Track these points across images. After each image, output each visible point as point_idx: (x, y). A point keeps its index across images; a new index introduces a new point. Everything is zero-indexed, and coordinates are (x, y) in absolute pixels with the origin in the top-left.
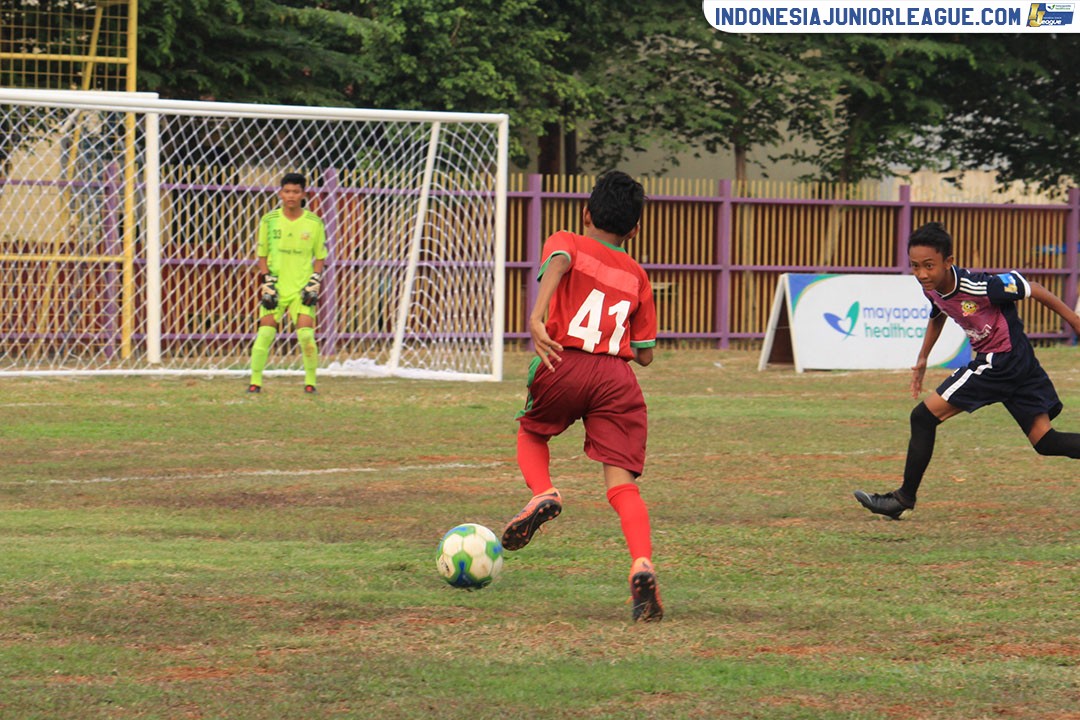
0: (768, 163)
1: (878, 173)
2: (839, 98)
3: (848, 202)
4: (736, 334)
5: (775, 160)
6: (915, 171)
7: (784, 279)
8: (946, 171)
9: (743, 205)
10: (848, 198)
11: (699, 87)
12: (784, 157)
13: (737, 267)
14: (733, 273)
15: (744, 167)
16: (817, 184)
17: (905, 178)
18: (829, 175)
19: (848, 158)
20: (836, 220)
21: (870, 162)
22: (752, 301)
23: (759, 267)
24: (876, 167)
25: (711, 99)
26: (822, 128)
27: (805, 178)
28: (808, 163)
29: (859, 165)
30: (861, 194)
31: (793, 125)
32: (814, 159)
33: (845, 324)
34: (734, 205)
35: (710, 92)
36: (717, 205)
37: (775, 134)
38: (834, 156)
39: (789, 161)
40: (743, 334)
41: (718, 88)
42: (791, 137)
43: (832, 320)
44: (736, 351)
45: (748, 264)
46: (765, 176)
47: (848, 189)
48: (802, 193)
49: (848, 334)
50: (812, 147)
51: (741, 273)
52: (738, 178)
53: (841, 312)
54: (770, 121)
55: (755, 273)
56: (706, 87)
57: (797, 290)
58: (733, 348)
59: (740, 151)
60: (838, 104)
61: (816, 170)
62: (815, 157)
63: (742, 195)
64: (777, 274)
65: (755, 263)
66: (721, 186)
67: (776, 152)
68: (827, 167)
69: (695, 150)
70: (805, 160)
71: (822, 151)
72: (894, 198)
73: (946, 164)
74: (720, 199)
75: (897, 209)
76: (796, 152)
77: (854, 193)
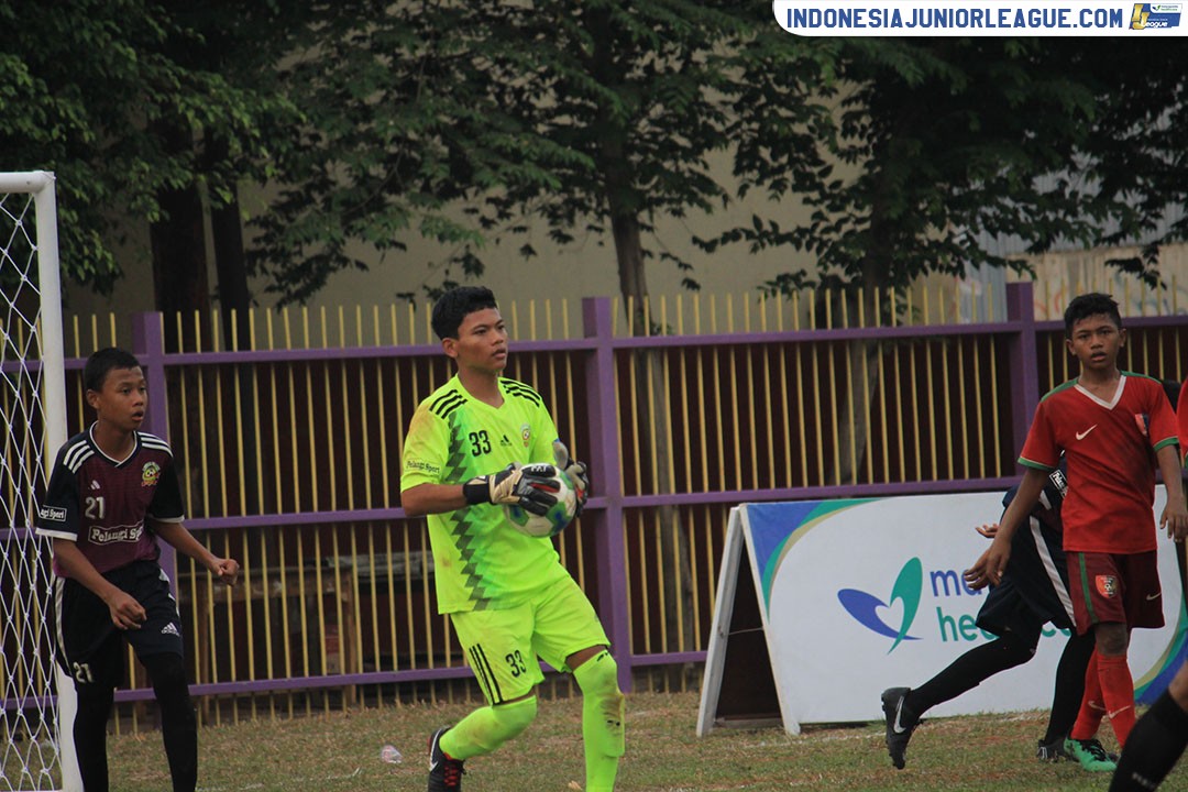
0: (697, 256)
1: (956, 259)
2: (848, 88)
3: (887, 332)
4: (649, 658)
5: (709, 247)
6: (1039, 248)
7: (740, 516)
8: (1114, 239)
9: (641, 354)
10: (886, 318)
11: (519, 92)
12: (733, 236)
13: (639, 499)
14: (631, 514)
15: (638, 265)
16: (811, 293)
17: (1019, 265)
18: (837, 270)
19: (882, 230)
20: (864, 378)
21: (933, 233)
22: (683, 574)
23: (690, 495)
24: (947, 246)
25: (549, 114)
26: (817, 162)
27: (786, 283)
28: (788, 246)
29: (910, 243)
30: (917, 310)
31: (746, 160)
32: (799, 238)
33: (891, 615)
34: (622, 355)
35: (548, 101)
36: (582, 359)
37: (707, 185)
38: (846, 227)
39: (744, 245)
40: (665, 656)
41: (561, 89)
42: (742, 191)
43: (859, 605)
44: (650, 695)
45: (665, 492)
46: (691, 285)
47: (885, 299)
48: (783, 318)
49: (898, 636)
50: (792, 211)
51: (649, 512)
52: (626, 293)
53: (880, 585)
54: (692, 154)
55: (683, 510)
56: (538, 91)
57: (774, 535)
58: (645, 689)
59: (626, 231)
60: (847, 102)
61: (806, 261)
62: (802, 231)
63: (639, 330)
65: (681, 487)
66: (590, 310)
67: (710, 227)
68: (833, 254)
69: (522, 239)
70: (780, 239)
71: (818, 216)
72: (994, 314)
73: (1111, 226)
74: (590, 343)
75: (1003, 341)
76: (757, 222)
77: (901, 309)
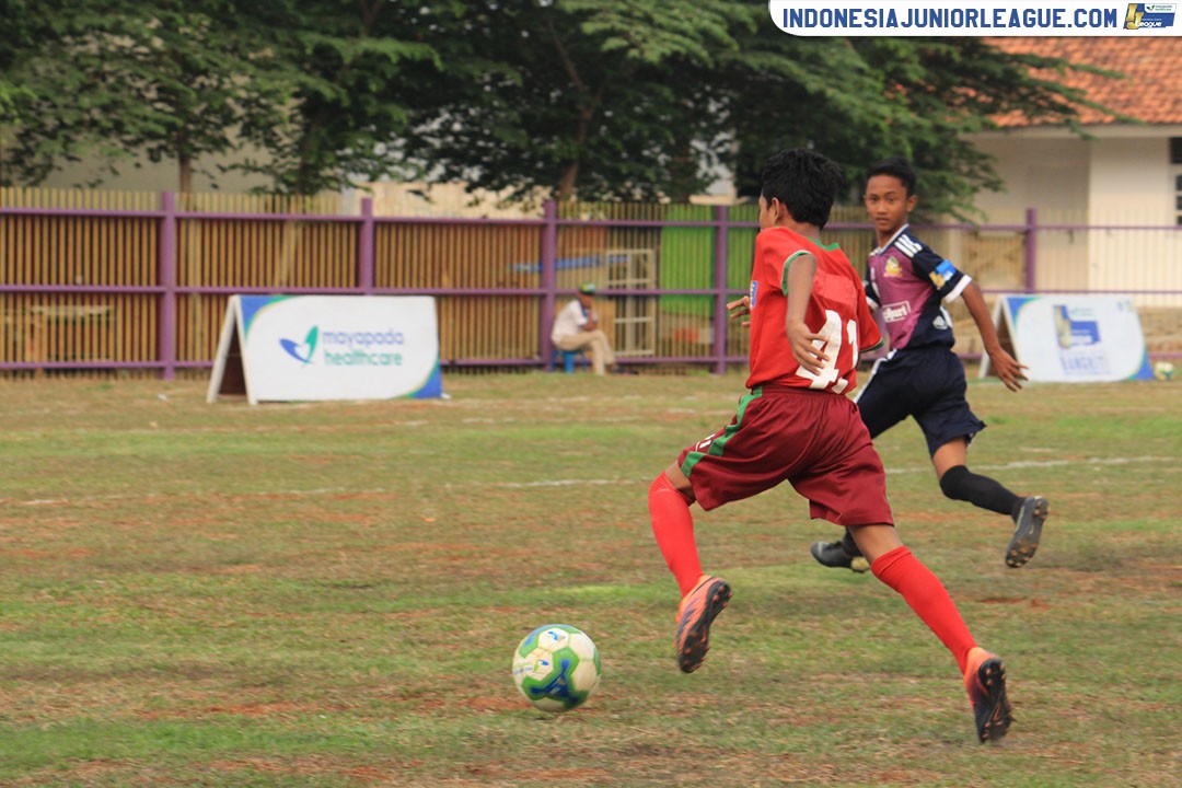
0: (217, 173)
1: (340, 184)
2: (294, 102)
3: (303, 217)
4: (182, 363)
5: (223, 170)
6: (373, 178)
7: (235, 302)
8: (410, 181)
9: (188, 220)
10: (304, 211)
11: (138, 90)
12: (234, 167)
13: (183, 288)
14: (178, 295)
15: (189, 177)
16: (270, 197)
17: (367, 190)
18: (283, 187)
19: (305, 169)
20: (292, 236)
21: (327, 172)
22: (199, 326)
23: (207, 288)
24: (335, 179)
25: (153, 101)
26: (275, 134)
27: (258, 190)
28: (259, 174)
29: (317, 176)
30: (319, 208)
31: (246, 132)
32: (267, 170)
33: (302, 351)
34: (179, 220)
35: (152, 94)
36: (159, 221)
37: (225, 142)
38: (289, 166)
39: (239, 172)
40: (190, 363)
41: (160, 90)
42: (241, 145)
43: (289, 346)
44: (182, 381)
45: (195, 284)
46: (215, 186)
47: (304, 201)
48: (253, 207)
49: (306, 361)
50: (264, 156)
51: (186, 295)
52: (182, 189)
53: (299, 337)
54: (218, 127)
55: (203, 295)
56: (147, 89)
57: (250, 312)
58: (178, 378)
59: (184, 160)
60: (292, 109)
61: (268, 181)
62: (267, 167)
63: (187, 209)
64: (226, 296)
65: (203, 283)
66: (164, 199)
67: (225, 162)
68: (281, 179)
69: (135, 160)
70: (256, 170)
71: (275, 161)
72: (355, 212)
73: (411, 173)
74: (162, 214)
75: (358, 224)
76: (247, 161)
77: (312, 206)
